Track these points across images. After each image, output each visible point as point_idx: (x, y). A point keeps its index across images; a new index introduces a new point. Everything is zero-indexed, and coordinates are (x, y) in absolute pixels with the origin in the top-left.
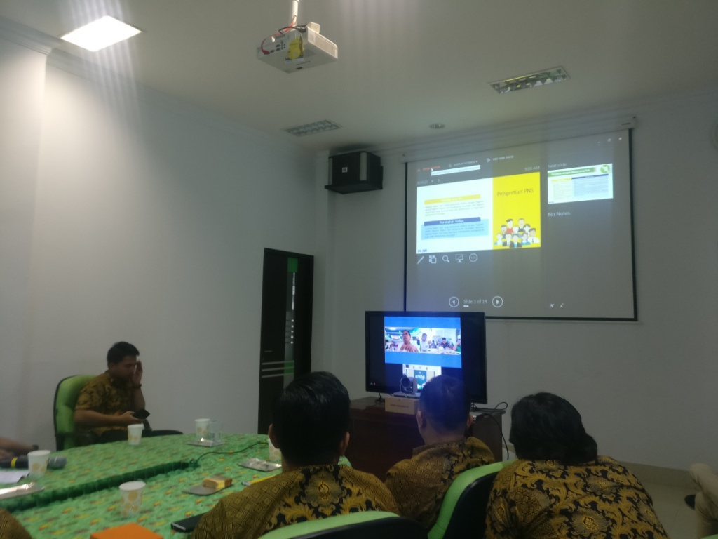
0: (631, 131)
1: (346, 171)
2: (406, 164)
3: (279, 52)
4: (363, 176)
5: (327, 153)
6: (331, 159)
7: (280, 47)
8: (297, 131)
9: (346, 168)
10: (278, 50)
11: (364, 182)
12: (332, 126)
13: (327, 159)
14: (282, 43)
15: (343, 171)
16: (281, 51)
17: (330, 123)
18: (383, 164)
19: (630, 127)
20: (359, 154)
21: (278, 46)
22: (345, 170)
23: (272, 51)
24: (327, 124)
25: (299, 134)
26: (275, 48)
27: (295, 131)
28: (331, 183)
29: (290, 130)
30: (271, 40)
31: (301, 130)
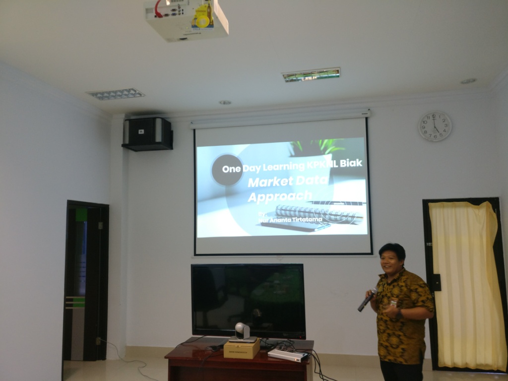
0: (367, 119)
1: (143, 133)
2: (194, 130)
3: (174, 17)
4: (159, 138)
5: (123, 116)
6: (128, 122)
7: (177, 12)
8: (101, 96)
9: (143, 131)
10: (174, 14)
11: (159, 143)
12: (136, 93)
13: (122, 121)
14: (179, 8)
15: (139, 133)
16: (177, 16)
17: (135, 91)
18: (173, 128)
19: (366, 116)
20: (154, 119)
21: (174, 10)
22: (141, 132)
23: (167, 15)
24: (132, 92)
25: (102, 98)
26: (170, 13)
27: (99, 95)
28: (127, 142)
29: (94, 94)
30: (166, 3)
31: (106, 95)
